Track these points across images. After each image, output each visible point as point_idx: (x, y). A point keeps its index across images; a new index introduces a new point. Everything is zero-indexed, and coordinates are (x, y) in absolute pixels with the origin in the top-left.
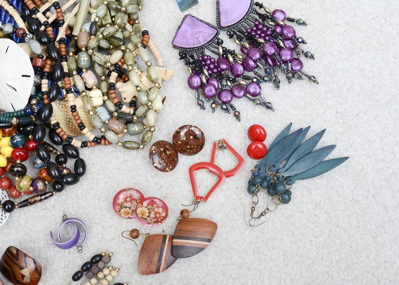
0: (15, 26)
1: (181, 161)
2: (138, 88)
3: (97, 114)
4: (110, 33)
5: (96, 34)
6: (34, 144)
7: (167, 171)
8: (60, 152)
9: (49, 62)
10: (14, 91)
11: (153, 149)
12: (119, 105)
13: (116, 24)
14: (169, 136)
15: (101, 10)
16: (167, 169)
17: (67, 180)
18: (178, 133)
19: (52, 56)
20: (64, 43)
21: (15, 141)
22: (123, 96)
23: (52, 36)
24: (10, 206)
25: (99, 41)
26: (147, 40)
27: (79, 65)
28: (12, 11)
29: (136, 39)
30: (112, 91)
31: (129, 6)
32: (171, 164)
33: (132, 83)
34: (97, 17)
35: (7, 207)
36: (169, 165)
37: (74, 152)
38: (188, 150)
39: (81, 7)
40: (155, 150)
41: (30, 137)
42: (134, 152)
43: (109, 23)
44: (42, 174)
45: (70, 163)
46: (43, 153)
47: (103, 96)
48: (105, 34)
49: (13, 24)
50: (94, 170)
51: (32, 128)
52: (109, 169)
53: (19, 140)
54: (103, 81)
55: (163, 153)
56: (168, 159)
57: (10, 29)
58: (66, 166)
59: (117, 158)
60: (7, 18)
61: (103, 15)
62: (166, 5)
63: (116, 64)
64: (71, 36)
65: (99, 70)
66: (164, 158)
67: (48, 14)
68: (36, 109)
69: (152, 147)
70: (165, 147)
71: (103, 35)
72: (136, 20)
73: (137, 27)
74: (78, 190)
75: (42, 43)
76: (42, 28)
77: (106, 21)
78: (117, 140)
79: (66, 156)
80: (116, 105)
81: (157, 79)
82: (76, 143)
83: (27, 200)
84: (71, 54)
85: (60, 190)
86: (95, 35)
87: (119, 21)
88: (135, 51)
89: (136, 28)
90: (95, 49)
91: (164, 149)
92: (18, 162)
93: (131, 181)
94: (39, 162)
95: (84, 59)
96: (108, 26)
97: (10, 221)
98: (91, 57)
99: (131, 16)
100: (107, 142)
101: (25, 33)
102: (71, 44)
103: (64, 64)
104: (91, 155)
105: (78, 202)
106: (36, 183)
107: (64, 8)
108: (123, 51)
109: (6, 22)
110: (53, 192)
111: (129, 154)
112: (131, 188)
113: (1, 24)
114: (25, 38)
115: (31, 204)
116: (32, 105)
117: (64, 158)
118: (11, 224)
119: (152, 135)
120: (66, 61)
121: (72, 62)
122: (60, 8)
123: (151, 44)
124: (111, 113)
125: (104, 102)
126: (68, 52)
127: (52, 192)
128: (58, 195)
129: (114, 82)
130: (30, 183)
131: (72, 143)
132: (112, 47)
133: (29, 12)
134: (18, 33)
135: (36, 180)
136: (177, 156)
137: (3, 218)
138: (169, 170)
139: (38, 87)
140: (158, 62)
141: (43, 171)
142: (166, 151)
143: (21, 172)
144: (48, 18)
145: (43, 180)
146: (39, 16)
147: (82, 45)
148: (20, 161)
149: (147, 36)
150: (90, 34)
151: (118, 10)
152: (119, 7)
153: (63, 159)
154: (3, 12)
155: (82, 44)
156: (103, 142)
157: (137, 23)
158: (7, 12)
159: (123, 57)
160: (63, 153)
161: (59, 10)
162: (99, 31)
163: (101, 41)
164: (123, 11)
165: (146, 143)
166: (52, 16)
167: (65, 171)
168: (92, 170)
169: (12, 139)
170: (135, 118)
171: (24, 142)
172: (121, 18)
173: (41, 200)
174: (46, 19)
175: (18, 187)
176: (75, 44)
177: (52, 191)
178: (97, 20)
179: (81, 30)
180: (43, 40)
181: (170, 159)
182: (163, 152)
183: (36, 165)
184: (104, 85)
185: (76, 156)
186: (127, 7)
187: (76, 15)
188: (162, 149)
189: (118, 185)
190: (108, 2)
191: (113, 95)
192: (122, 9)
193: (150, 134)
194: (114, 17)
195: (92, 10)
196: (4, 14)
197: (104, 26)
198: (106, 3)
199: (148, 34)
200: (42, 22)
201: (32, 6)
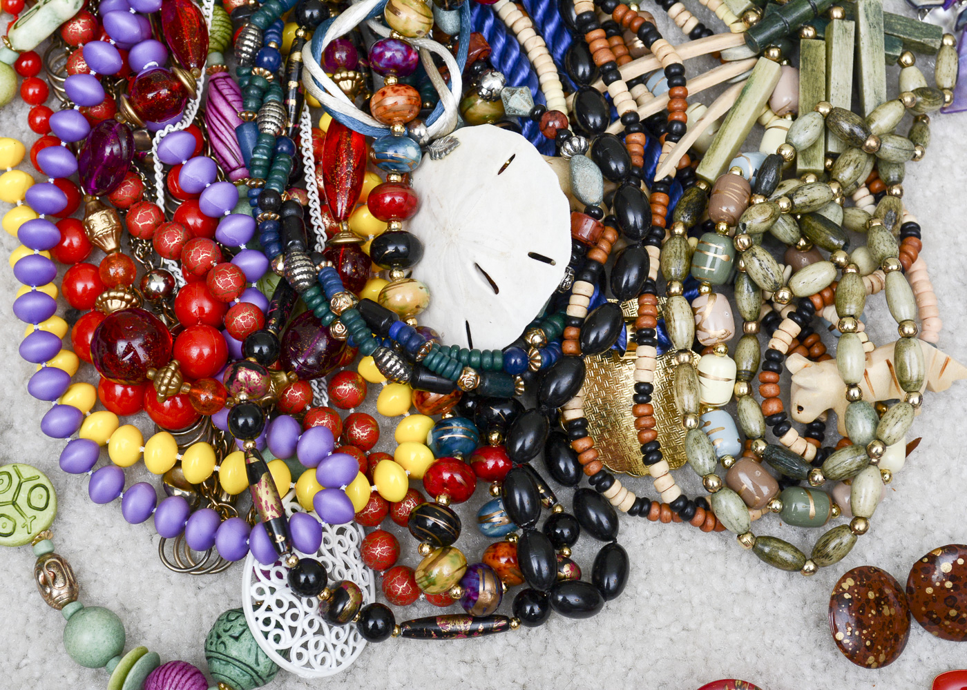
0: (538, 97)
1: (913, 647)
2: (855, 392)
3: (708, 428)
4: (813, 201)
5: (771, 194)
6: (501, 463)
7: (869, 666)
8: (562, 508)
9: (610, 235)
10: (490, 290)
11: (845, 586)
12: (778, 423)
13: (835, 180)
14: (897, 560)
15: (806, 128)
16: (871, 659)
17: (564, 600)
18: (932, 559)
19: (627, 221)
20: (665, 192)
21: (446, 437)
22: (798, 398)
23: (637, 160)
24: (380, 623)
25: (775, 217)
26: (912, 253)
27: (694, 269)
28: (538, 53)
29: (888, 244)
30: (770, 376)
31: (889, 139)
32: (885, 648)
33: (842, 370)
34: (787, 143)
35: (371, 624)
36: (879, 647)
37: (604, 520)
38: (947, 623)
39: (743, 100)
40: (850, 590)
41: (495, 437)
42: (780, 575)
43: (814, 172)
44: (498, 558)
45: (585, 550)
46: (521, 497)
47: (738, 380)
48: (798, 201)
49: (534, 91)
50: (646, 593)
51: (507, 412)
52: (690, 602)
53: (459, 436)
54: (747, 335)
55: (871, 608)
56: (882, 629)
57: (525, 106)
58: (569, 555)
59: (724, 577)
60: (522, 68)
61: (808, 145)
63: (807, 299)
64: (687, 174)
65: (747, 299)
66: (872, 622)
67: (639, 90)
68: (538, 361)
69: (844, 579)
70: (881, 591)
71: (793, 203)
72: (895, 183)
73: (892, 206)
74: (583, 637)
75: (608, 174)
76: (615, 128)
77: (809, 163)
78: (745, 526)
79: (580, 523)
80: (769, 419)
81: (919, 381)
82: (620, 495)
83: (432, 620)
84: (679, 230)
85: (532, 621)
86: (767, 195)
87: (846, 174)
88: (871, 277)
89: (890, 210)
90: (756, 236)
91: (877, 595)
92: (443, 500)
93: (748, 660)
94: (498, 517)
95: (716, 254)
96: (811, 179)
97: (359, 664)
98: (737, 255)
99: (884, 169)
100: (710, 522)
101: (564, 130)
102: (686, 199)
103: (653, 251)
104: (649, 543)
105: (574, 674)
106: (478, 579)
107: (693, 87)
108: (838, 266)
109: (516, 78)
110: (511, 621)
111: (764, 576)
112: (750, 684)
113: (503, 83)
114: (562, 144)
115: (441, 635)
116: (528, 346)
117: (571, 530)
118: (360, 676)
119: (853, 542)
120: (661, 246)
121: (678, 254)
122: (683, 84)
123: (917, 266)
124: (746, 439)
125: (735, 399)
126: (670, 221)
127: (509, 621)
128: (522, 632)
129: (784, 350)
130: (459, 575)
131: (608, 494)
132: (802, 242)
133: (587, 69)
134: (548, 124)
135: (480, 572)
136: (907, 629)
137: (348, 651)
138: (875, 665)
139: (560, 299)
140: (926, 327)
141: (503, 550)
142: (883, 603)
143: (443, 535)
144: (637, 101)
145: (497, 576)
146: (617, 89)
147: (723, 213)
148: (448, 499)
149: (914, 241)
150: (754, 188)
151: (853, 142)
152: (857, 130)
153: (566, 532)
154: (515, 48)
155: (724, 209)
156: (700, 517)
157: (896, 195)
158: (524, 51)
159: (833, 285)
160: (570, 511)
161: (678, 91)
162: (782, 186)
163: (780, 220)
164: (868, 148)
165: (826, 561)
166: (650, 102)
167: (566, 571)
168: (639, 590)
169: (440, 426)
170: (819, 477)
171: (470, 446)
172: (857, 166)
173: (471, 634)
174: (631, 106)
175: (425, 576)
176: (697, 202)
177: (511, 615)
178: (787, 152)
179: (726, 169)
180: (613, 166)
181: (888, 633)
182: (873, 604)
183: (486, 526)
184: (748, 349)
185: (608, 533)
186: (884, 141)
187: (721, 121)
188: (871, 595)
189: (706, 660)
190: (832, 110)
191: (771, 390)
192: (868, 143)
193: (847, 538)
194: (834, 157)
195: (768, 118)
196: (515, 54)
197: (801, 176)
198: (824, 109)
199: (919, 236)
200: (621, 112)
201: (603, 58)
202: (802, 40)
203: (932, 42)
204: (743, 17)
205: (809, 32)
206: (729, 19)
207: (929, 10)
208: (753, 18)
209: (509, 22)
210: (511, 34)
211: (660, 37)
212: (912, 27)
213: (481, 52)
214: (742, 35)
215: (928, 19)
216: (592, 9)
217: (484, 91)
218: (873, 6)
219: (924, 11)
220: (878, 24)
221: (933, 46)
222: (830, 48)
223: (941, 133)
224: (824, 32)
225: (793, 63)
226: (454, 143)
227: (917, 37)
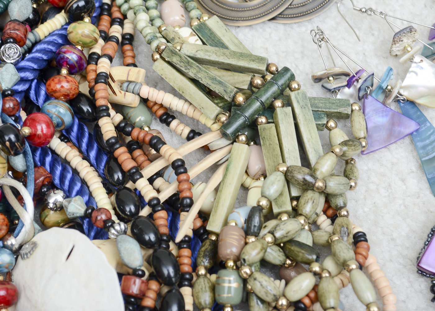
0: (90, 202)
4: (288, 232)
5: (259, 233)
9: (154, 285)
13: (301, 215)
15: (273, 184)
19: (163, 274)
20: (189, 247)
23: (164, 230)
25: (264, 250)
26: (364, 253)
27: (217, 297)
28: (86, 172)
29: (346, 251)
31: (331, 179)
34: (262, 196)
39: (228, 174)
43: (286, 212)
48: (278, 234)
49: (86, 198)
57: (79, 210)
60: (76, 184)
61: (277, 194)
62: (403, 180)
63: (300, 301)
64: (202, 231)
67: (159, 182)
71: (275, 237)
72: (341, 208)
73: (343, 224)
75: (144, 244)
76: (145, 212)
77: (281, 207)
84: (202, 271)
86: (256, 235)
87: (307, 209)
88: (340, 276)
89: (343, 226)
90: (255, 265)
95: (230, 284)
96: (285, 217)
98: (245, 281)
99: (332, 200)
101: (109, 219)
102: (203, 249)
103: (186, 291)
107: (193, 173)
108: (315, 274)
109: (72, 192)
113: (63, 197)
114: (109, 230)
120: (191, 286)
121: (204, 289)
122: (186, 171)
123: (371, 261)
126: (195, 266)
132: (289, 262)
133: (120, 175)
134: (97, 218)
140: (386, 302)
144: (158, 191)
146: (142, 185)
147: (228, 255)
149: (363, 244)
150: (247, 232)
151: (307, 187)
152: (309, 178)
154: (69, 172)
155: (229, 251)
157: (344, 216)
158: (76, 172)
159: (315, 288)
161: (183, 177)
162: (265, 226)
163: (269, 250)
164: (318, 188)
166: (167, 188)
172: (313, 202)
174: (154, 194)
176: (211, 250)
178: (264, 203)
179: (226, 223)
180: (147, 238)
186: (327, 182)
187: (217, 190)
190: (288, 168)
192: (317, 185)
194: (297, 199)
195: (249, 182)
196: (69, 176)
197: (276, 216)
198: (283, 168)
199: (366, 240)
200: (147, 199)
201: (129, 165)
202: (259, 126)
203: (345, 110)
204: (217, 119)
205: (263, 120)
206: (209, 123)
207: (339, 90)
208: (223, 118)
209: (63, 155)
210: (66, 163)
211: (164, 143)
212: (330, 103)
213: (45, 179)
214: (219, 132)
215: (339, 96)
216: (115, 135)
217: (51, 205)
218: (300, 95)
219: (336, 92)
220: (306, 105)
221: (347, 112)
222: (278, 128)
223: (366, 168)
224: (272, 118)
225: (257, 143)
226: (35, 245)
227: (334, 109)
